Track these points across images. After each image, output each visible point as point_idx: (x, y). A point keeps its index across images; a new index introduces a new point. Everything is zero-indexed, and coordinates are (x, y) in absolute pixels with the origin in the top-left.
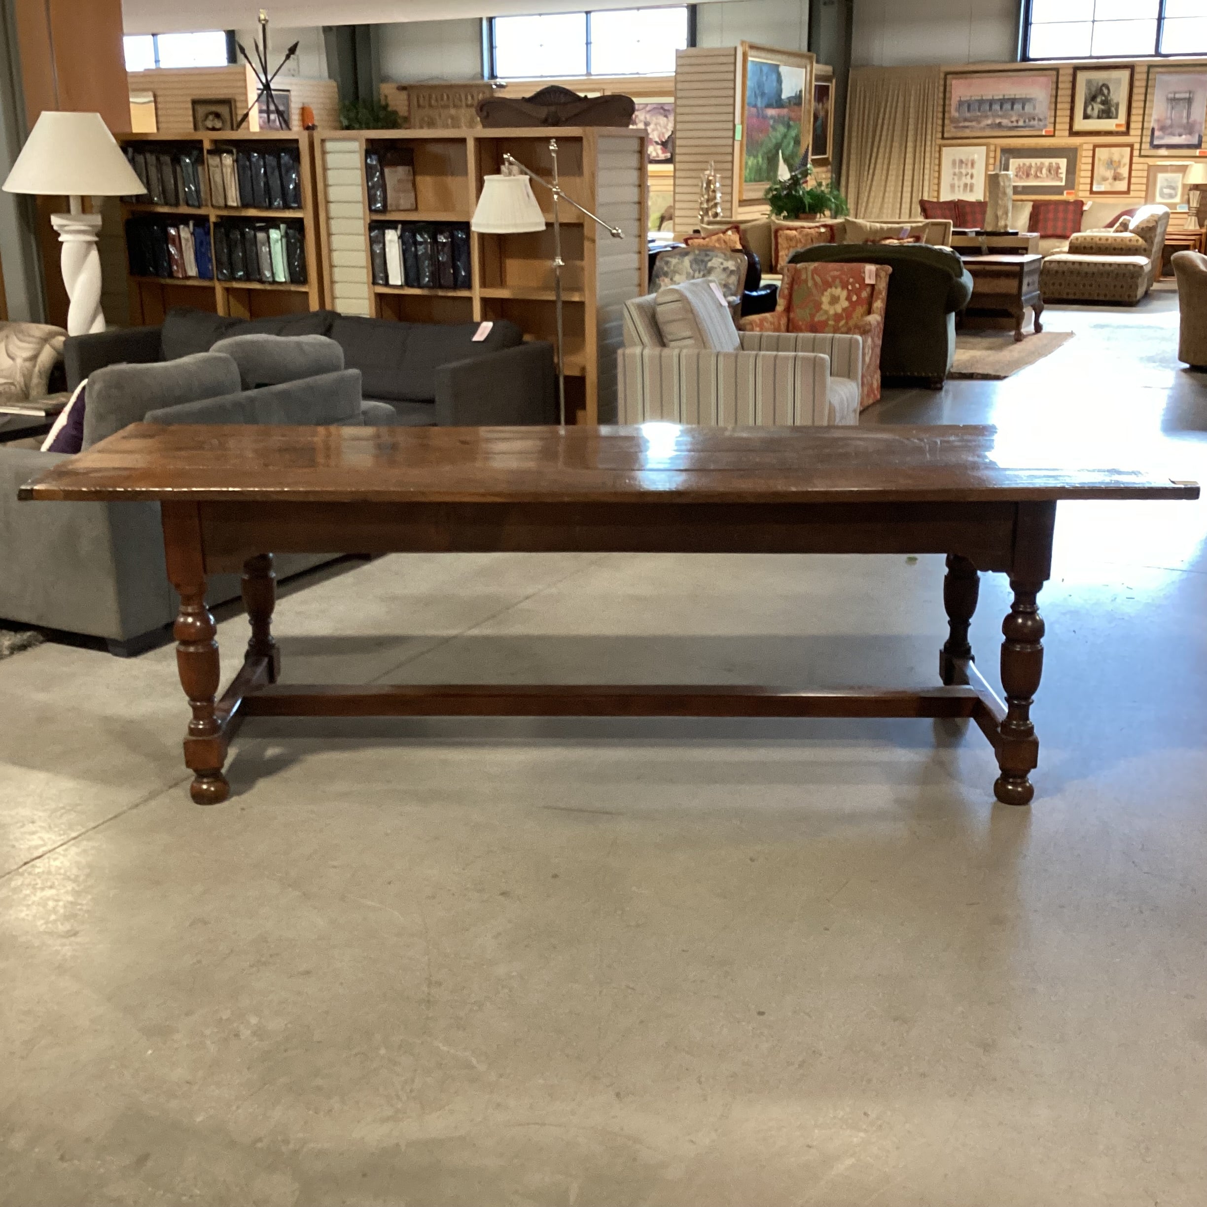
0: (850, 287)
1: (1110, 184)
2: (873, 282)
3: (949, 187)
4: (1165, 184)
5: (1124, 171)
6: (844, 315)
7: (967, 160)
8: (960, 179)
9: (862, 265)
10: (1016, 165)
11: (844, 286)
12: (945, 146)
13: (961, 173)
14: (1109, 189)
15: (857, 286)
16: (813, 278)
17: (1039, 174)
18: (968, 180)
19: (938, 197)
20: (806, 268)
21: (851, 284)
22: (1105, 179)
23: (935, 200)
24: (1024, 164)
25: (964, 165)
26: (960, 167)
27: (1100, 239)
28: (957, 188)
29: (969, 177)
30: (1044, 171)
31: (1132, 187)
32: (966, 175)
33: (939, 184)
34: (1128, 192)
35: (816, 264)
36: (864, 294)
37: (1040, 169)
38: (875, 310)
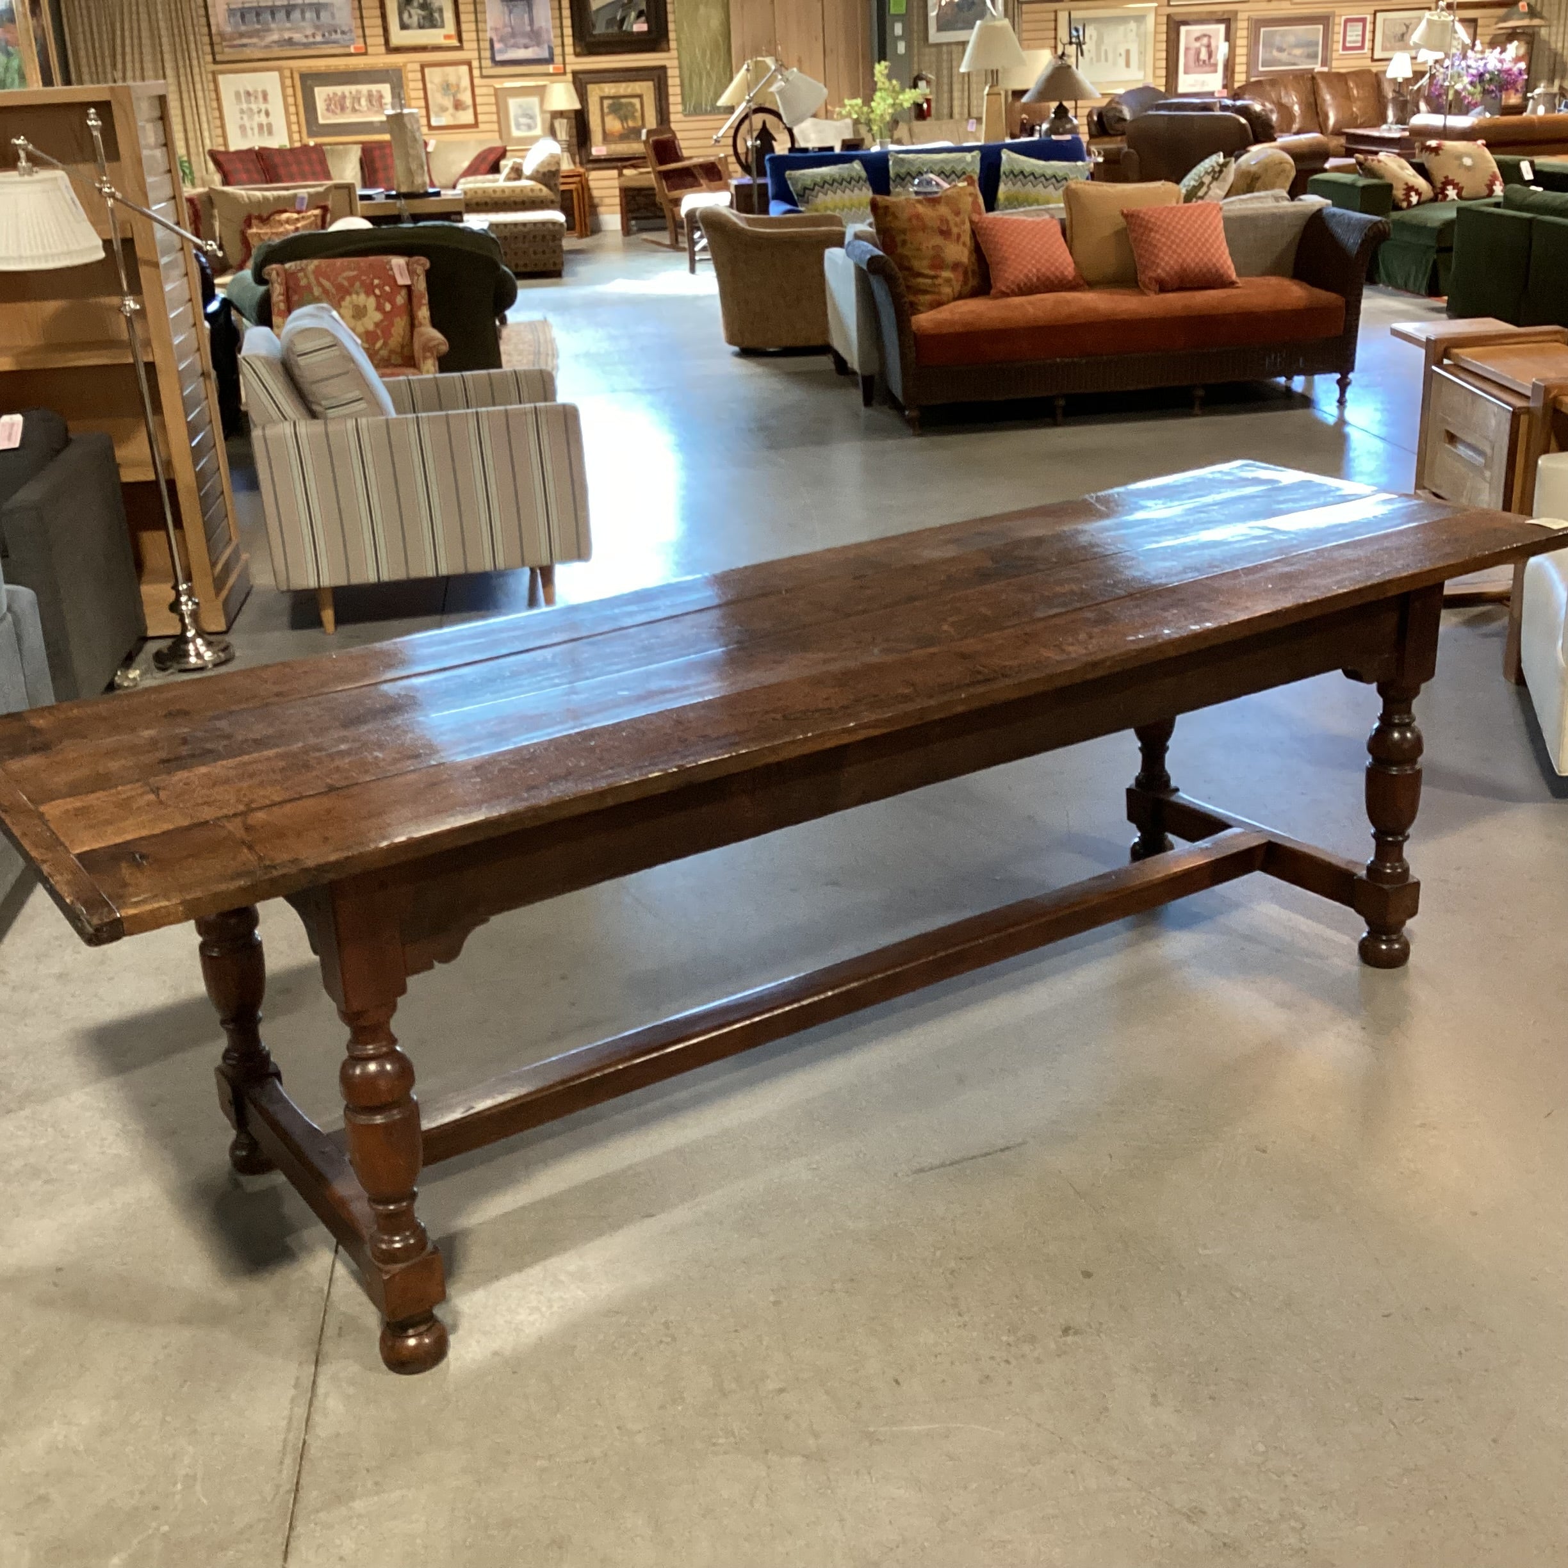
0: (377, 292)
1: (453, 115)
2: (408, 282)
3: (238, 132)
4: (520, 112)
5: (466, 98)
6: (379, 332)
7: (256, 91)
8: (251, 118)
9: (385, 258)
10: (324, 96)
11: (369, 290)
12: (222, 72)
13: (251, 110)
14: (451, 122)
15: (387, 288)
16: (320, 285)
17: (357, 107)
18: (263, 119)
19: (226, 144)
20: (302, 270)
21: (377, 286)
22: (444, 109)
23: (222, 149)
24: (335, 94)
25: (252, 99)
26: (249, 102)
27: (494, 191)
28: (249, 132)
29: (263, 114)
30: (363, 102)
31: (481, 118)
32: (259, 112)
33: (223, 126)
34: (476, 125)
35: (316, 262)
36: (400, 300)
37: (357, 99)
38: (423, 321)
